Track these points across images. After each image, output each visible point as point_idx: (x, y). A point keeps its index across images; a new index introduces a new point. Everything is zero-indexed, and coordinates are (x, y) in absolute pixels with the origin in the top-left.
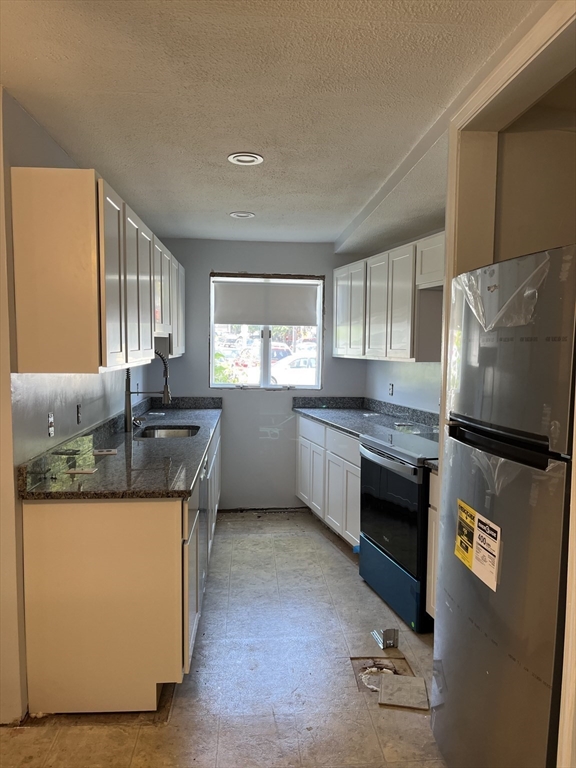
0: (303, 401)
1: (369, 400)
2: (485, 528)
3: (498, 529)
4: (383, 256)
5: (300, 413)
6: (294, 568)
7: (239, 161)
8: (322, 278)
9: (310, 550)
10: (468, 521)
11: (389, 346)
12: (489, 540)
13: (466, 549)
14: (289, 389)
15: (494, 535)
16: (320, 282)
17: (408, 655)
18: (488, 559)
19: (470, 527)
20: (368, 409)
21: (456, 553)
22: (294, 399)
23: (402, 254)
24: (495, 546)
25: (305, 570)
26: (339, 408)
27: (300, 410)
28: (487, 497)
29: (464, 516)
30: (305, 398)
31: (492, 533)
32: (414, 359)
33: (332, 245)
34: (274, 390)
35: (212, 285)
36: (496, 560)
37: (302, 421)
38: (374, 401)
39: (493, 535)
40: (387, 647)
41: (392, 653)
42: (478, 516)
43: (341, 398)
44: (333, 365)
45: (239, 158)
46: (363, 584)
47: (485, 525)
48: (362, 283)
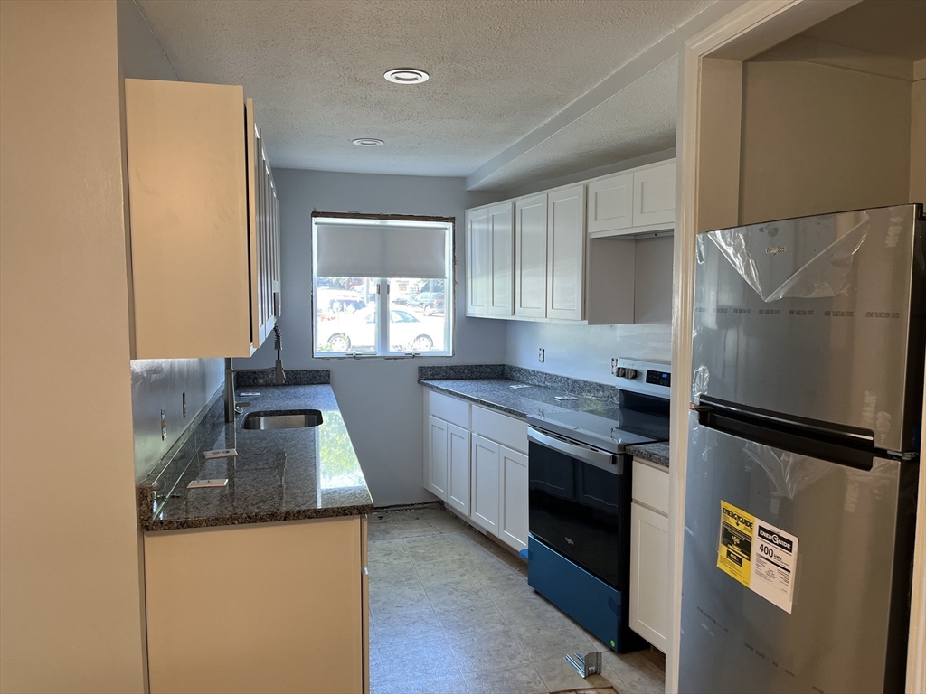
0: (431, 372)
1: (511, 368)
2: (771, 537)
3: (794, 540)
4: (541, 196)
5: (431, 387)
6: (444, 581)
7: (397, 78)
8: (452, 220)
9: (457, 557)
10: (741, 527)
11: (549, 305)
12: (778, 551)
13: (739, 562)
14: (414, 356)
15: (788, 546)
16: (450, 225)
17: (615, 681)
18: (777, 575)
19: (745, 535)
20: (512, 380)
21: (720, 565)
22: (421, 369)
23: (567, 196)
24: (790, 560)
25: (458, 583)
26: (476, 379)
27: (429, 382)
28: (773, 501)
29: (733, 522)
30: (433, 368)
31: (784, 544)
32: (586, 322)
33: (462, 180)
34: (396, 358)
35: (315, 228)
36: (792, 576)
37: (433, 395)
38: (519, 370)
39: (786, 545)
40: (589, 675)
41: (597, 682)
42: (758, 522)
43: (477, 366)
44: (467, 327)
45: (398, 75)
46: (535, 596)
47: (771, 533)
48: (509, 227)
